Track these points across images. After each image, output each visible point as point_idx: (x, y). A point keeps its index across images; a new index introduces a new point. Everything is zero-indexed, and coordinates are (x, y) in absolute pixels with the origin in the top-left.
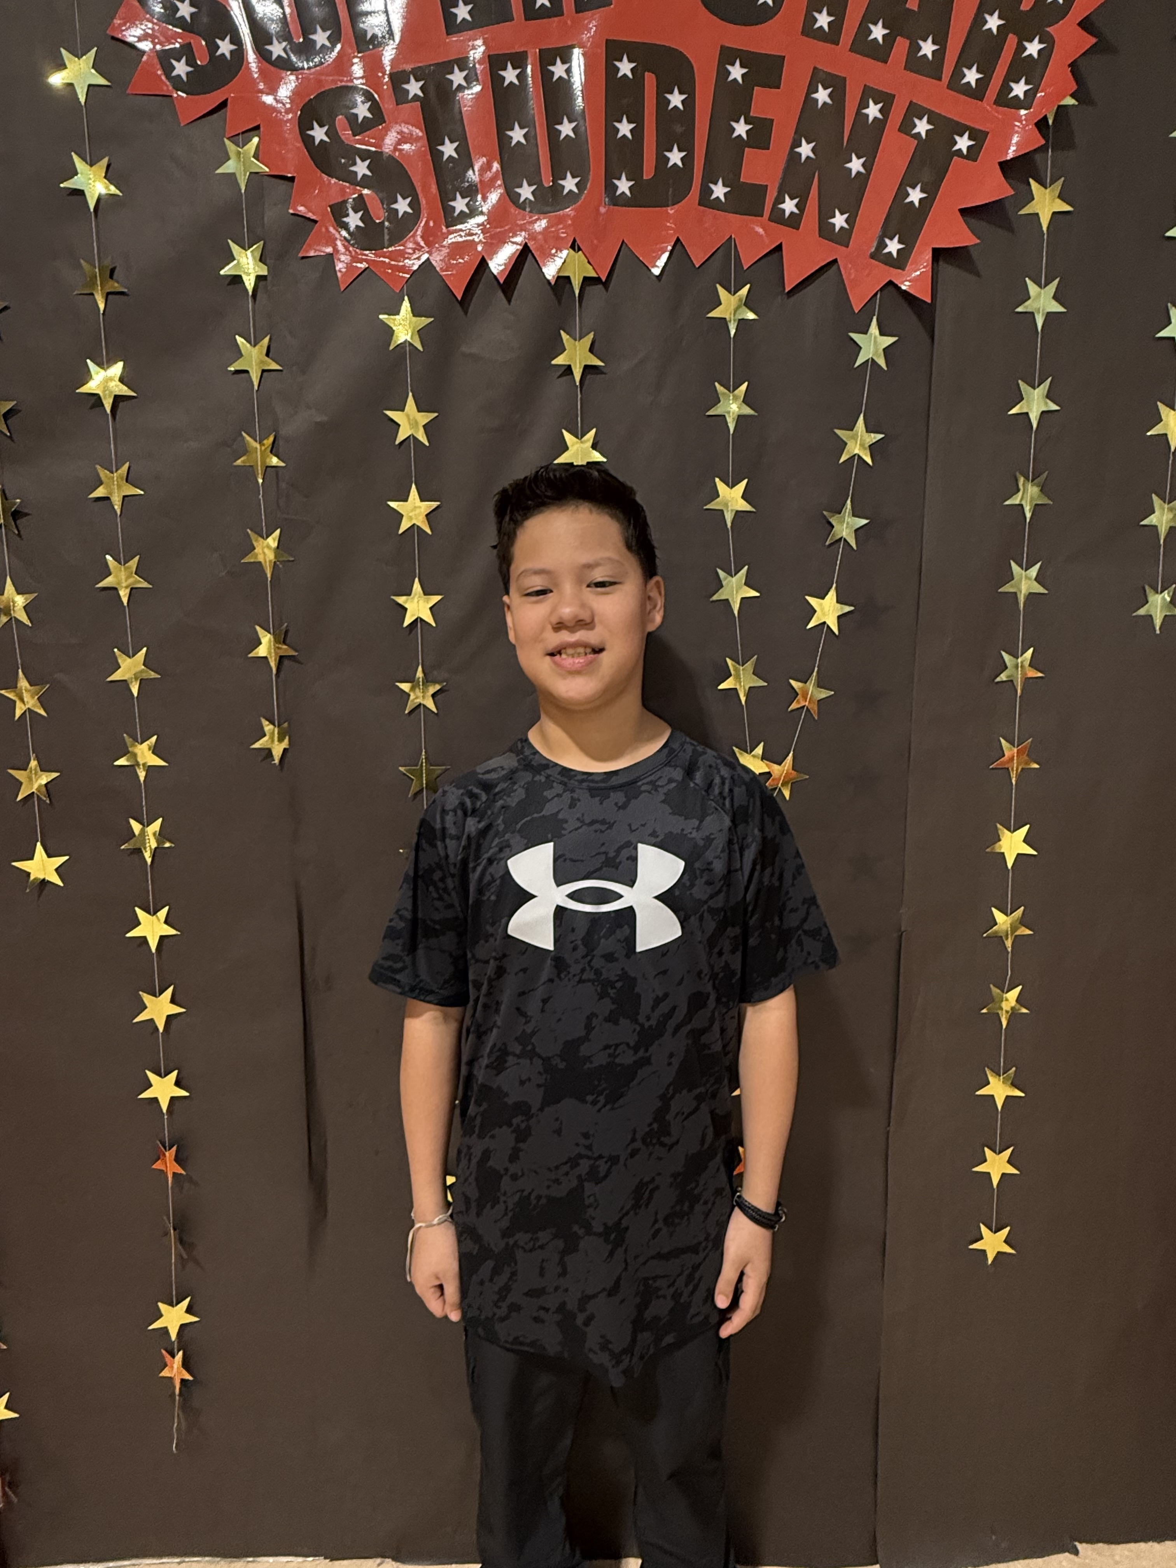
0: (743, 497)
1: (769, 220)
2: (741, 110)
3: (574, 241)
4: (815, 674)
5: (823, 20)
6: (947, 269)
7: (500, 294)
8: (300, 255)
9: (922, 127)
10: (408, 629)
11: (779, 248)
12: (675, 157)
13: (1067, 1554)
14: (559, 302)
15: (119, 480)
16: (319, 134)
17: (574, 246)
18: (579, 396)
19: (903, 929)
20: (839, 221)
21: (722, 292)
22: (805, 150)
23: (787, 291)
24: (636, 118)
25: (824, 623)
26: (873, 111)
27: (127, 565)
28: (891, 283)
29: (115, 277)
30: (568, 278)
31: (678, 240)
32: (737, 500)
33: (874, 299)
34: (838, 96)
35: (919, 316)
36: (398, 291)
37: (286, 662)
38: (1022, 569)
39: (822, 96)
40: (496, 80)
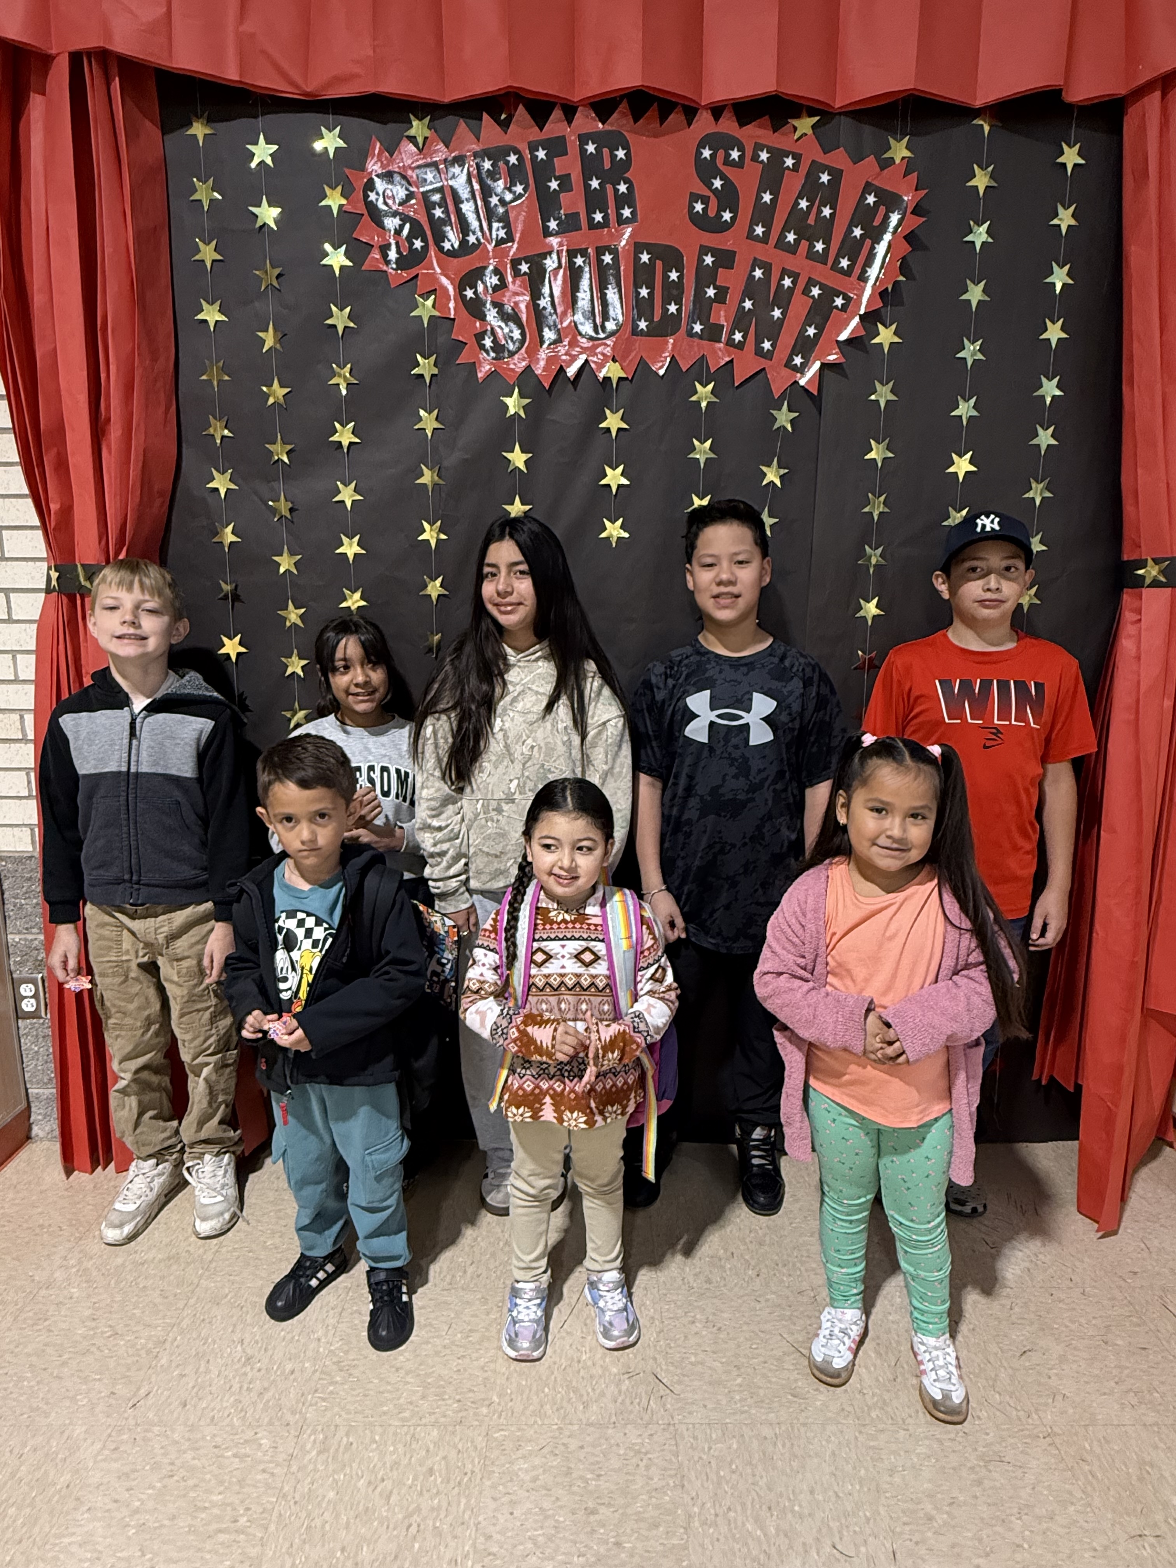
1: (726, 344)
2: (713, 282)
3: (614, 356)
5: (759, 230)
6: (827, 376)
7: (570, 386)
8: (457, 362)
9: (816, 292)
11: (732, 361)
12: (673, 308)
14: (605, 392)
15: (351, 491)
16: (469, 293)
17: (615, 361)
18: (615, 446)
20: (767, 345)
21: (698, 386)
22: (748, 304)
23: (736, 386)
24: (651, 286)
26: (787, 282)
27: (353, 541)
28: (795, 382)
30: (609, 378)
31: (673, 356)
33: (785, 391)
34: (767, 273)
35: (813, 401)
36: (512, 384)
37: (442, 598)
38: (872, 550)
39: (758, 273)
40: (571, 264)
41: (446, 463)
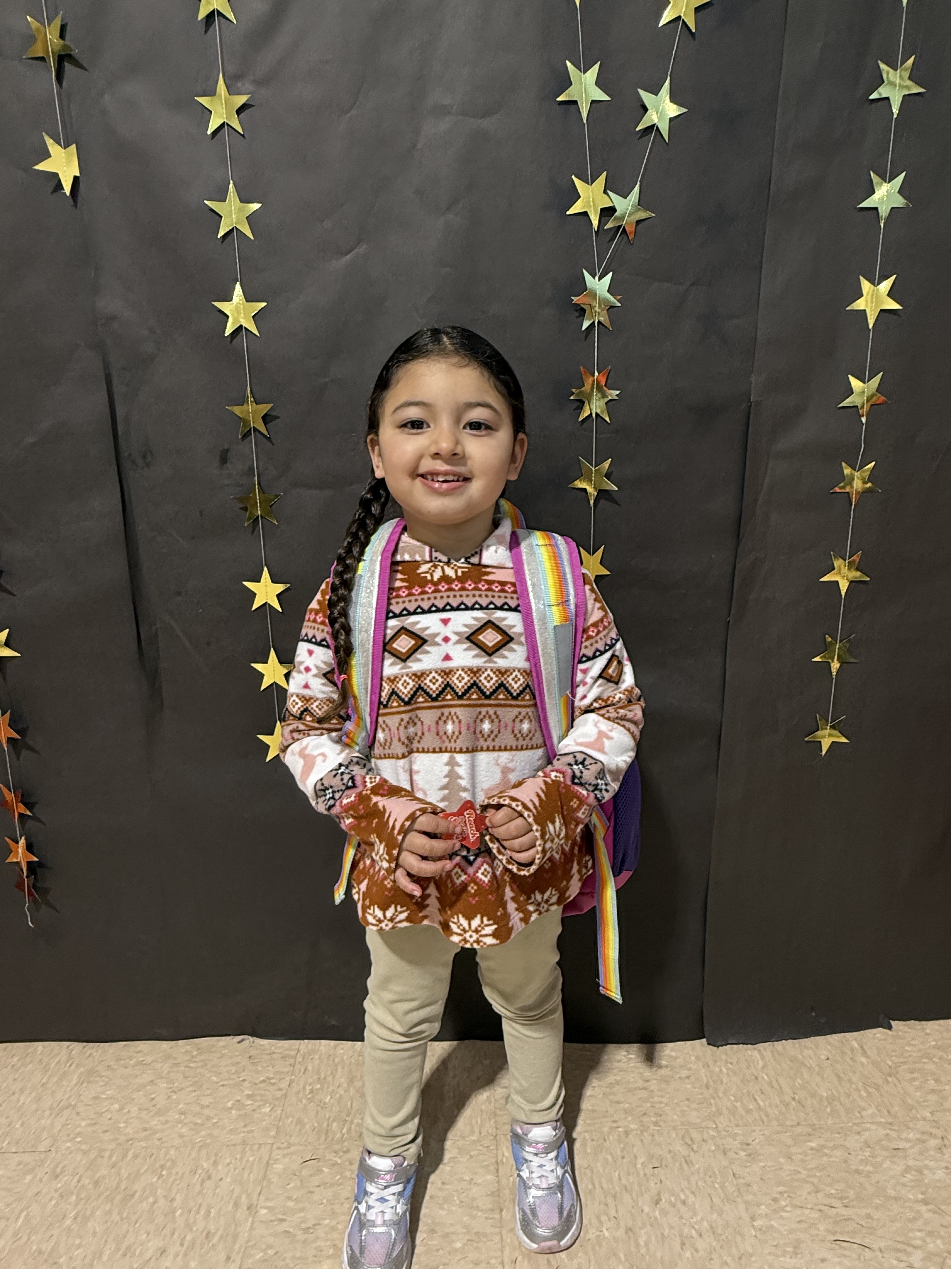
4: (666, 82)
10: (204, 24)
13: (880, 1029)
19: (753, 399)
25: (679, 16)
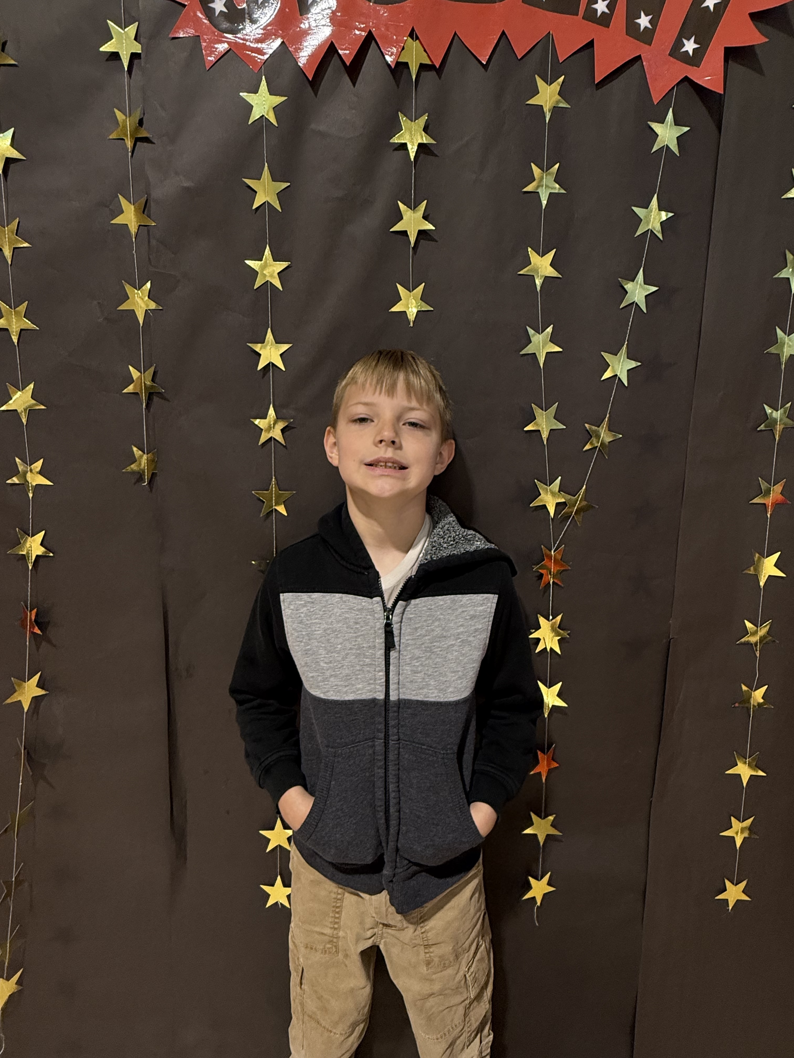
0: (551, 265)
1: (583, 18)
3: (413, 30)
4: (607, 419)
6: (736, 68)
7: (346, 77)
8: (171, 36)
10: (262, 373)
11: (590, 45)
14: (398, 86)
15: (10, 234)
17: (412, 35)
18: (414, 172)
19: (671, 637)
20: (644, 21)
21: (540, 83)
23: (596, 83)
25: (616, 375)
27: (17, 309)
28: (686, 79)
29: (6, 50)
30: (406, 65)
31: (503, 33)
32: (546, 267)
33: (671, 93)
35: (709, 109)
36: (256, 72)
37: (156, 399)
38: (785, 334)
41: (157, 193)
